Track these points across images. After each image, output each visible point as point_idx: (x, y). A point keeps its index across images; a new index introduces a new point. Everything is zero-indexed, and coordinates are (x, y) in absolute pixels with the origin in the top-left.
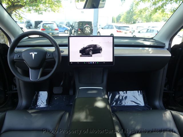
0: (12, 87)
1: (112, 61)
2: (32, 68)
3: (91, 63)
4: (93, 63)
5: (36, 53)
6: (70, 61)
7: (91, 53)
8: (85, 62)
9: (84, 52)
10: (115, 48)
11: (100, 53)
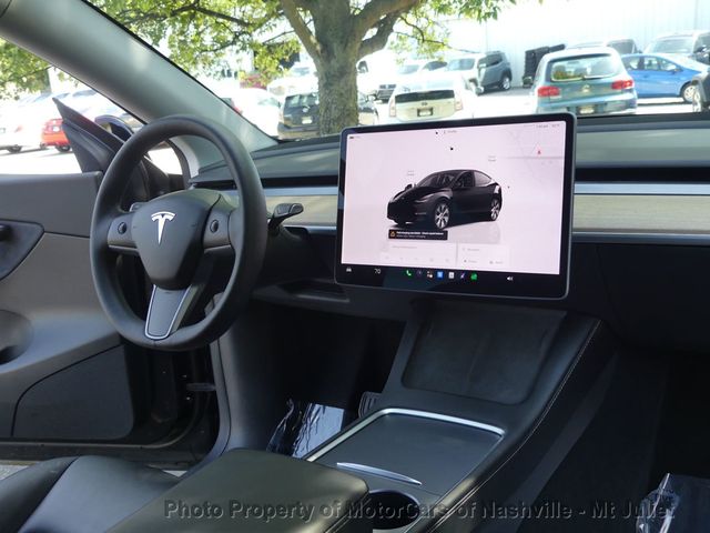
1: (556, 271)
3: (440, 275)
4: (451, 275)
5: (170, 216)
6: (343, 262)
8: (411, 269)
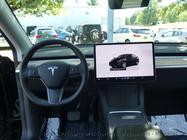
0: (14, 112)
1: (153, 75)
2: (50, 88)
3: (125, 78)
4: (128, 78)
5: (56, 68)
6: (97, 77)
7: (124, 65)
8: (117, 78)
9: (116, 64)
10: (156, 57)
11: (136, 64)
